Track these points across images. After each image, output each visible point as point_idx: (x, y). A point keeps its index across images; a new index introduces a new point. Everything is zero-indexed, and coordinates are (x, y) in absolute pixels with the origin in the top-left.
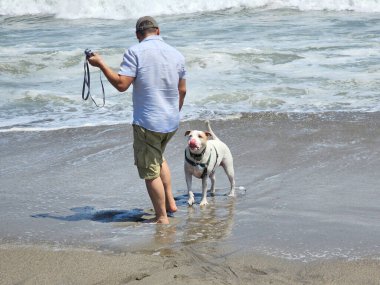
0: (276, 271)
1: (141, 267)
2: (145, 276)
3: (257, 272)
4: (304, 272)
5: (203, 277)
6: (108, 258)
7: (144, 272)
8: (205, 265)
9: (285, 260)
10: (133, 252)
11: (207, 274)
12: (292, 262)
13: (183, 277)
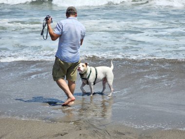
0: (129, 133)
1: (63, 129)
2: (66, 134)
3: (120, 133)
4: (143, 135)
5: (94, 135)
6: (48, 124)
7: (65, 132)
8: (95, 129)
9: (134, 128)
10: (61, 122)
11: (96, 134)
12: (137, 129)
13: (84, 135)
